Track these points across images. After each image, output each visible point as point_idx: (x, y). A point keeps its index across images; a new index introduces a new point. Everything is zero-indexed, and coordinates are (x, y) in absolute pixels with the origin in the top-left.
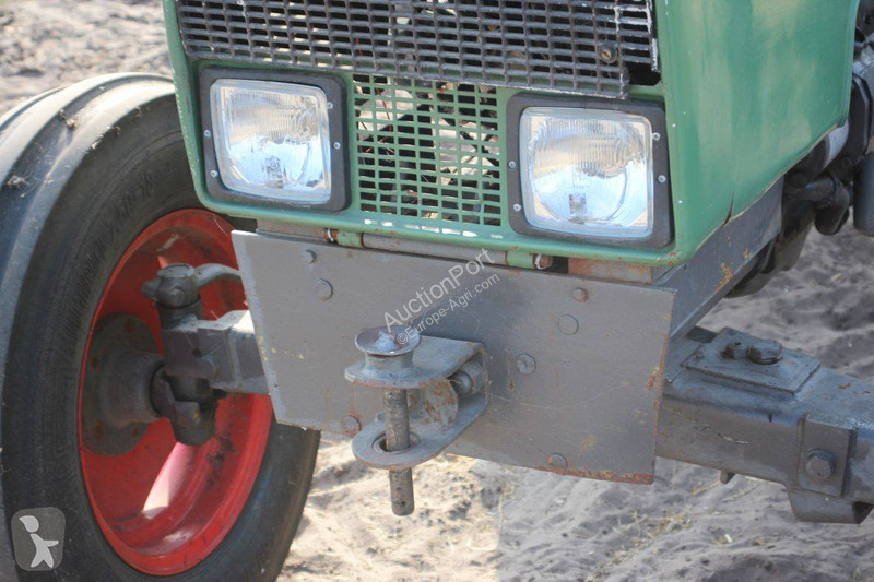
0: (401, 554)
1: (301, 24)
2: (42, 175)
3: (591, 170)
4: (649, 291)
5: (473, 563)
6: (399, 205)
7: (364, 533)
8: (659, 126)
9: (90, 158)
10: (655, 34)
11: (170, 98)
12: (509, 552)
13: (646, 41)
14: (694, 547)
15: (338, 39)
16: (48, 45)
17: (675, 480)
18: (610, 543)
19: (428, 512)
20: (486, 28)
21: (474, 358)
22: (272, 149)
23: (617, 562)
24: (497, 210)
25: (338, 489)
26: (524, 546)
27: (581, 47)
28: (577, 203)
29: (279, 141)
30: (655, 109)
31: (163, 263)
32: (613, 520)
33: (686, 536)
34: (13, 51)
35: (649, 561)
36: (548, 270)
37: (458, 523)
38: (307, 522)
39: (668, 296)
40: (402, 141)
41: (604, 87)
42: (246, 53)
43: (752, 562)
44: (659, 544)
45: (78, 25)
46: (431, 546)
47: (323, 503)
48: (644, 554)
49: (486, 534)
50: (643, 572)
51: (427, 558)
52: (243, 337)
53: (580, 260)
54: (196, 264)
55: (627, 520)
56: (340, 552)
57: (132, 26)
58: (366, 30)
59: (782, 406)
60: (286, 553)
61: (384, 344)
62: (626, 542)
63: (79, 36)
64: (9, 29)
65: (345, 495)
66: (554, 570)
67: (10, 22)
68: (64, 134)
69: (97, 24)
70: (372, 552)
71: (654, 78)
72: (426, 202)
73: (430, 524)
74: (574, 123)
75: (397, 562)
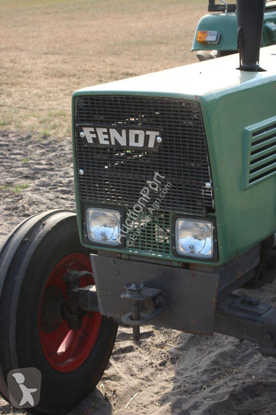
0: (142, 376)
1: (114, 192)
2: (34, 238)
3: (196, 237)
4: (212, 275)
5: (166, 380)
6: (140, 246)
7: (130, 369)
8: (215, 225)
9: (49, 233)
10: (213, 198)
11: (75, 217)
12: (178, 378)
13: (211, 200)
14: (241, 379)
15: (124, 197)
16: (33, 207)
17: (238, 358)
18: (213, 377)
19: (152, 363)
20: (173, 199)
21: (160, 294)
22: (103, 229)
23: (215, 382)
24: (169, 249)
25: (122, 355)
26: (184, 376)
27: (193, 201)
28: (192, 247)
29: (106, 226)
30: (213, 220)
31: (68, 270)
32: (215, 369)
33: (239, 376)
34: (21, 208)
35: (225, 383)
36: (182, 268)
37: (162, 368)
38: (111, 365)
39: (217, 276)
40: (148, 235)
41: (199, 213)
42: (98, 200)
43: (259, 384)
44: (230, 378)
45: (44, 200)
46: (152, 374)
47: (116, 359)
48: (224, 381)
49: (171, 372)
50: (223, 386)
51: (150, 378)
52: (92, 292)
53: (192, 264)
54: (79, 270)
55: (219, 369)
56: (121, 374)
57: (63, 201)
58: (132, 194)
59: (258, 318)
60: (103, 373)
61: (133, 287)
62: (219, 377)
63: (44, 204)
64: (21, 201)
65: (124, 357)
66: (192, 384)
67: (21, 199)
68: (41, 226)
69: (51, 200)
70: (132, 375)
71: (213, 211)
72: (148, 246)
73: (152, 367)
74: (191, 223)
75: (140, 378)
